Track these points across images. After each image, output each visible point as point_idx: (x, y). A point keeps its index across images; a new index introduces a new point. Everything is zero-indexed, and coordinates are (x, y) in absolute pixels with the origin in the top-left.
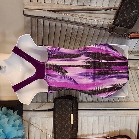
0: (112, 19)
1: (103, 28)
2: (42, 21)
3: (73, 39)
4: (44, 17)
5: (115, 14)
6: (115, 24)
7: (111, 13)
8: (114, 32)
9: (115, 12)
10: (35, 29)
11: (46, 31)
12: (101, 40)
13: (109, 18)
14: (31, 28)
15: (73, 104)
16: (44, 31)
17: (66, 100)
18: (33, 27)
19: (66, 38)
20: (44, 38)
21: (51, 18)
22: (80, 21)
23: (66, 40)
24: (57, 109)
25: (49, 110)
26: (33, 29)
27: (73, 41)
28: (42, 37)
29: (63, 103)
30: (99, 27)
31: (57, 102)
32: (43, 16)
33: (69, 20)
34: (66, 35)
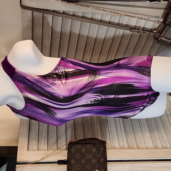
0: (159, 17)
1: (145, 31)
2: (49, 18)
3: (97, 49)
4: (54, 11)
5: (165, 9)
6: (167, 23)
7: (158, 7)
8: (163, 37)
9: (166, 6)
10: (38, 31)
11: (56, 36)
12: (140, 52)
13: (155, 15)
14: (33, 30)
15: (99, 153)
16: (53, 35)
17: (88, 146)
18: (35, 28)
19: (87, 48)
20: (52, 46)
21: (64, 13)
22: (110, 19)
23: (86, 51)
24: (73, 161)
25: (60, 162)
26: (35, 32)
27: (96, 52)
28: (49, 45)
29: (84, 150)
30: (139, 29)
31: (73, 150)
32: (52, 9)
33: (93, 17)
34: (87, 42)
